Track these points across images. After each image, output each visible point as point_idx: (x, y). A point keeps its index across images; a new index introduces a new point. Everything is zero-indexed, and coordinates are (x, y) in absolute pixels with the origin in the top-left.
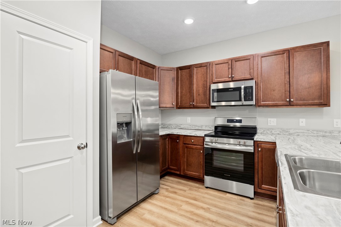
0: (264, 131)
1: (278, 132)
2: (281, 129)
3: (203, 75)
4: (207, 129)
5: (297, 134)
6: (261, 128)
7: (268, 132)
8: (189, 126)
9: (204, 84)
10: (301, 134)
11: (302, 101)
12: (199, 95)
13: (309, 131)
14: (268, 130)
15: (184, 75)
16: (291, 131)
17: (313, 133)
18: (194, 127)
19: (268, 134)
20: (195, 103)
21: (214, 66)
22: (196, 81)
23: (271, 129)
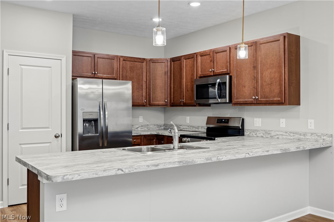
0: (250, 132)
1: (262, 135)
2: (264, 131)
3: (191, 67)
4: (202, 130)
5: (277, 137)
6: (248, 130)
7: (253, 134)
8: (187, 127)
9: (192, 78)
10: (280, 137)
11: (265, 98)
12: (188, 90)
13: (287, 133)
14: (253, 132)
15: (176, 68)
16: (273, 134)
17: (290, 135)
18: (192, 128)
19: (254, 136)
20: (184, 100)
21: (199, 58)
22: (185, 74)
23: (256, 130)
